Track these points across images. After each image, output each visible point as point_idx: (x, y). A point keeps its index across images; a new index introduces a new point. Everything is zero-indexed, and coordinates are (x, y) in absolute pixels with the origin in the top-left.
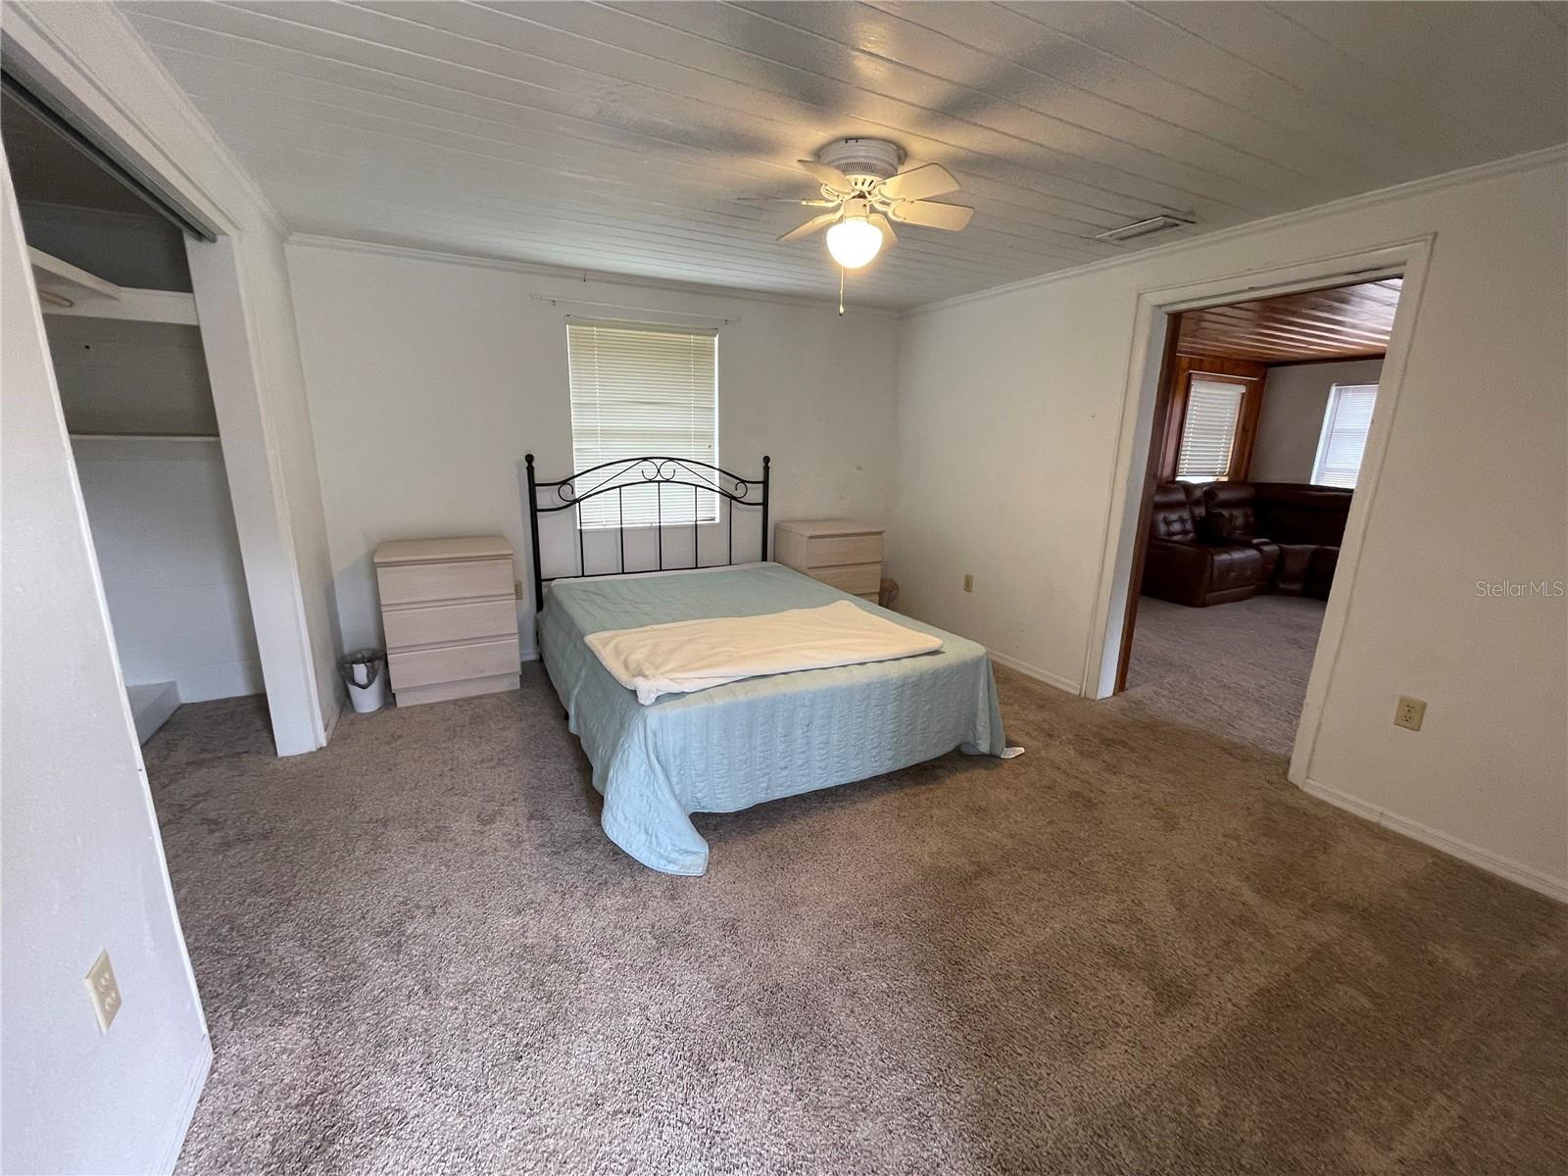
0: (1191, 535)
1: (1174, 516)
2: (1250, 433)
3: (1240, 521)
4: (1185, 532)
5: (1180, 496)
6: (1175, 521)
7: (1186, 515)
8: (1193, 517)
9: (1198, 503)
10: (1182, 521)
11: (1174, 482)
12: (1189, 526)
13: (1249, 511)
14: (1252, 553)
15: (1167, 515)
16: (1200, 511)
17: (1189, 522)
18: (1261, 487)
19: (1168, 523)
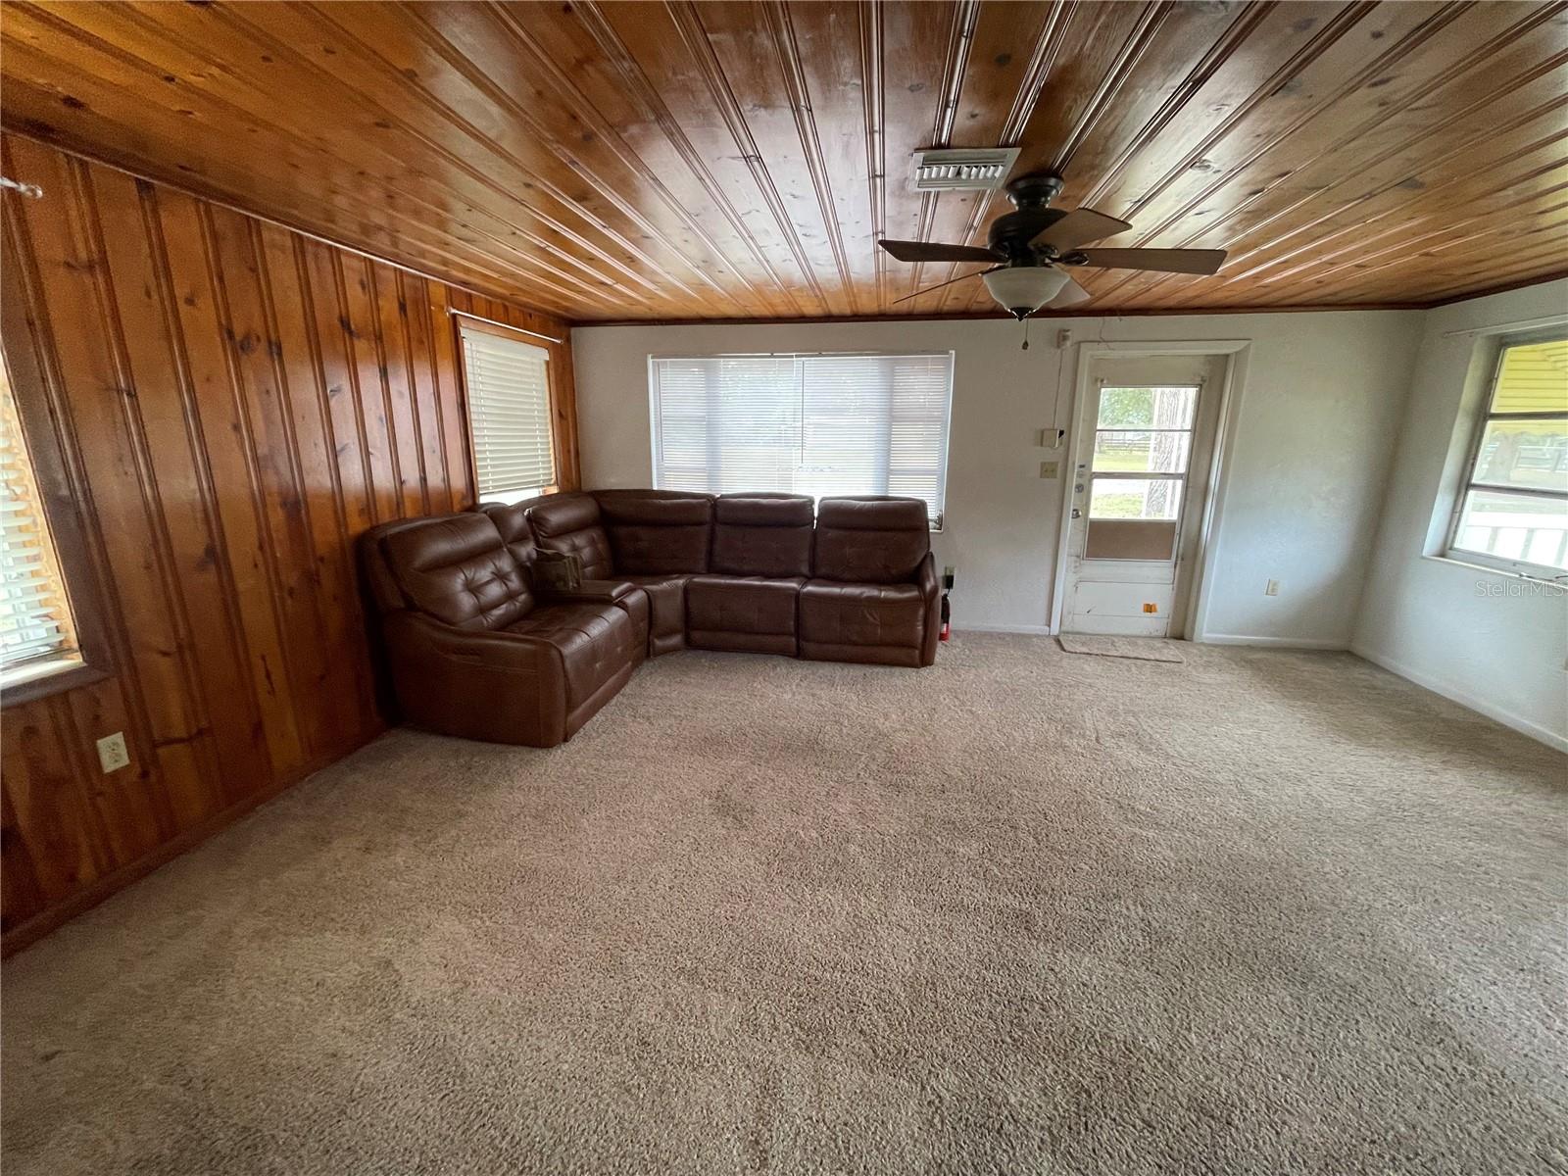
0: (523, 597)
1: (484, 574)
2: (570, 419)
3: (586, 553)
4: (510, 596)
5: (489, 533)
6: (488, 583)
7: (505, 564)
8: (520, 567)
9: (521, 538)
10: (500, 576)
11: (474, 507)
12: (515, 583)
13: (594, 533)
14: (615, 615)
15: (470, 574)
16: (527, 550)
17: (514, 577)
18: (599, 496)
19: (473, 588)
